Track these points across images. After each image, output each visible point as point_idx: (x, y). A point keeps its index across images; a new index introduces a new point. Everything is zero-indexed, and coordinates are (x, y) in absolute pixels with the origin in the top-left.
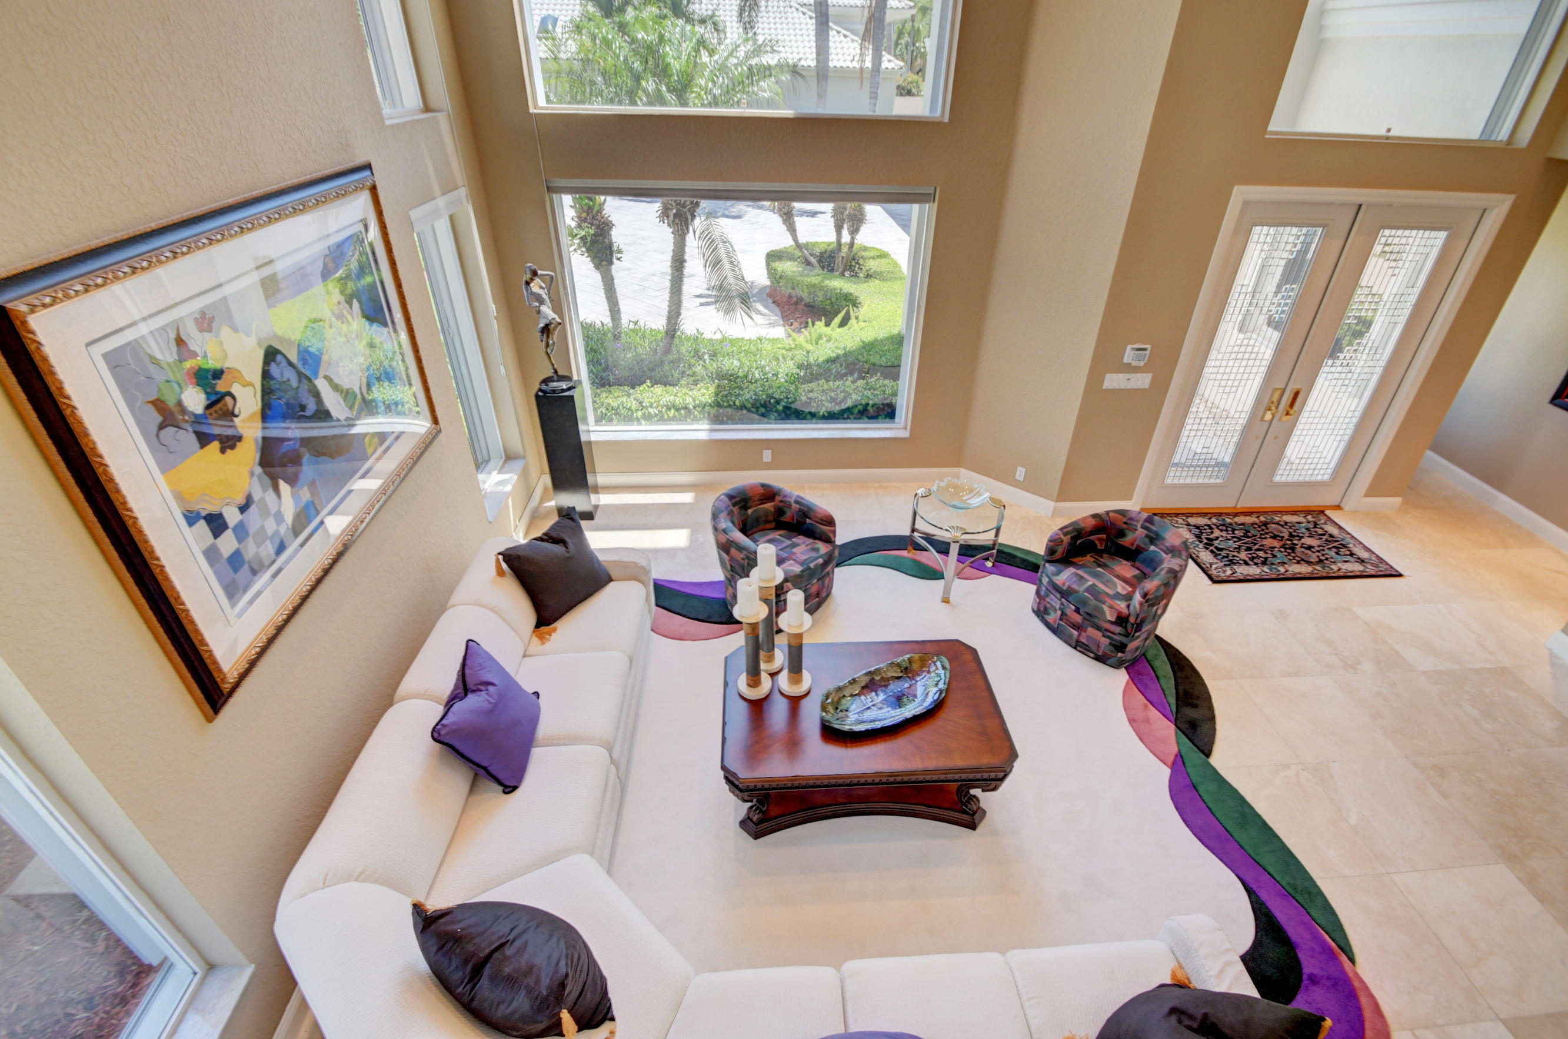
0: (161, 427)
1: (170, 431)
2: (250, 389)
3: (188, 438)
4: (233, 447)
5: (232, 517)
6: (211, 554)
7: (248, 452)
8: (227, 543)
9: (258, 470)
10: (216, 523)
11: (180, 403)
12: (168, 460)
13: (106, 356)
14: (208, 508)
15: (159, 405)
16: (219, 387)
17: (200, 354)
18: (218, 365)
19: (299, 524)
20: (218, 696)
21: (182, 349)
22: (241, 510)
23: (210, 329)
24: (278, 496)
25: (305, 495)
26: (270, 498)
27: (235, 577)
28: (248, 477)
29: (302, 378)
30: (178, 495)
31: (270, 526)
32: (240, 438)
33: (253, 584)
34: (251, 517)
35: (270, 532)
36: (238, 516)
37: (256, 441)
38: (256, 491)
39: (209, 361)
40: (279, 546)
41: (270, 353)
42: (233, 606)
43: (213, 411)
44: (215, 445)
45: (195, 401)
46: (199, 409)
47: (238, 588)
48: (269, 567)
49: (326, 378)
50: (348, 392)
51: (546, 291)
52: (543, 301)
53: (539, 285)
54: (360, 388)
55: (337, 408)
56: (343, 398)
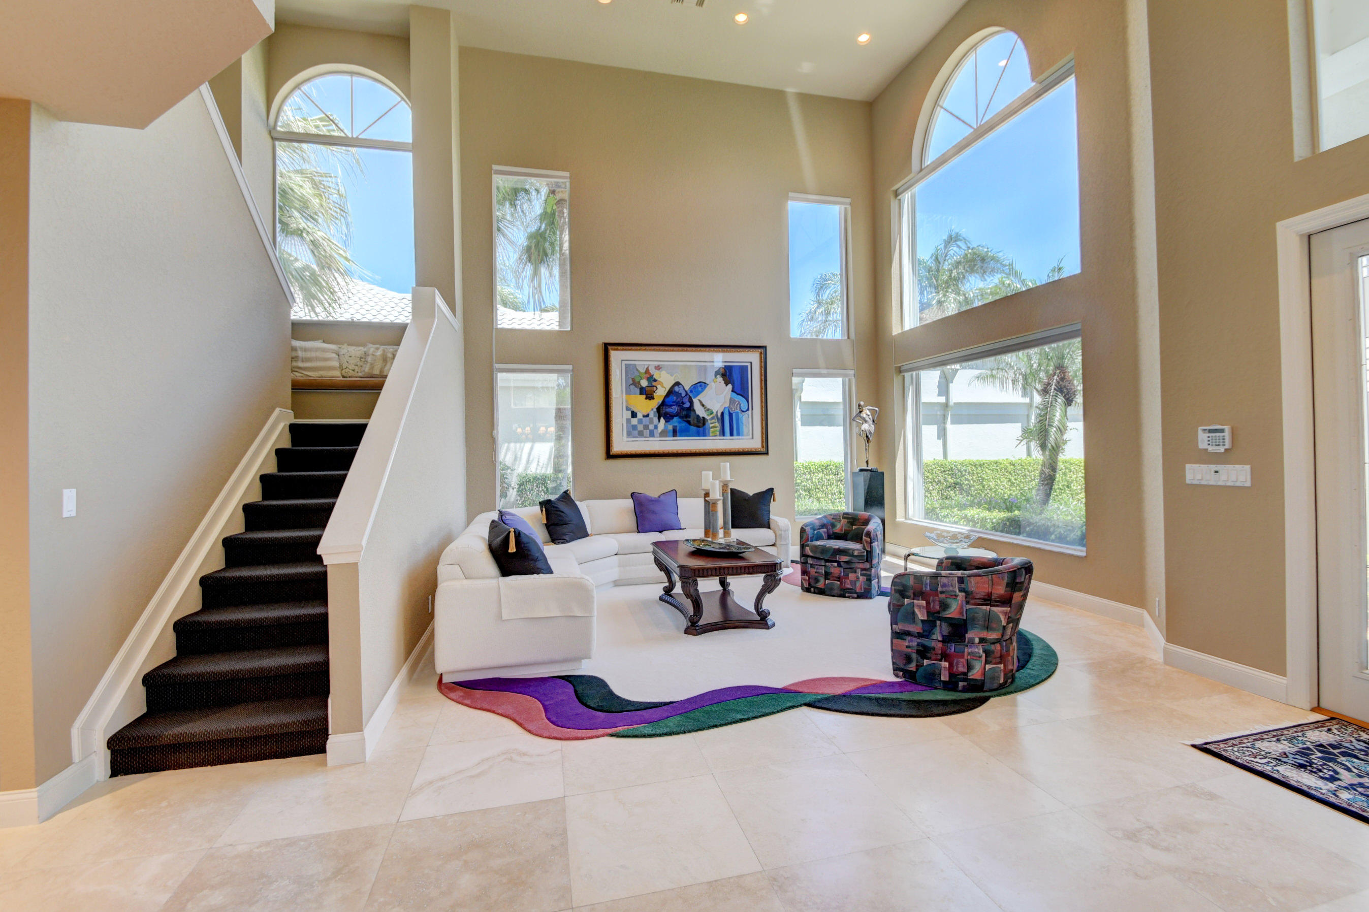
0: (631, 384)
1: (633, 386)
2: (664, 389)
3: (638, 391)
4: (650, 400)
5: (640, 416)
6: (628, 421)
7: (654, 404)
8: (634, 421)
9: (655, 410)
10: (634, 415)
11: (639, 382)
12: (628, 392)
13: (626, 364)
14: (635, 410)
15: (633, 380)
16: (654, 384)
17: (652, 374)
18: (656, 379)
19: (663, 434)
20: (609, 455)
21: (647, 371)
22: (644, 416)
23: (659, 370)
24: (659, 421)
25: (670, 427)
26: (656, 420)
27: (632, 431)
28: (650, 409)
29: (688, 396)
30: (627, 401)
31: (651, 427)
32: (653, 399)
33: (637, 437)
34: (646, 420)
35: (650, 429)
36: (641, 417)
37: (659, 402)
38: (651, 415)
39: (654, 377)
40: (652, 434)
41: (677, 384)
42: (627, 437)
43: (648, 388)
44: (645, 396)
45: (644, 383)
46: (644, 386)
47: (631, 435)
48: (645, 437)
49: (699, 400)
50: (708, 410)
51: (870, 417)
52: (866, 422)
53: (866, 413)
54: (717, 412)
55: (700, 411)
56: (706, 411)
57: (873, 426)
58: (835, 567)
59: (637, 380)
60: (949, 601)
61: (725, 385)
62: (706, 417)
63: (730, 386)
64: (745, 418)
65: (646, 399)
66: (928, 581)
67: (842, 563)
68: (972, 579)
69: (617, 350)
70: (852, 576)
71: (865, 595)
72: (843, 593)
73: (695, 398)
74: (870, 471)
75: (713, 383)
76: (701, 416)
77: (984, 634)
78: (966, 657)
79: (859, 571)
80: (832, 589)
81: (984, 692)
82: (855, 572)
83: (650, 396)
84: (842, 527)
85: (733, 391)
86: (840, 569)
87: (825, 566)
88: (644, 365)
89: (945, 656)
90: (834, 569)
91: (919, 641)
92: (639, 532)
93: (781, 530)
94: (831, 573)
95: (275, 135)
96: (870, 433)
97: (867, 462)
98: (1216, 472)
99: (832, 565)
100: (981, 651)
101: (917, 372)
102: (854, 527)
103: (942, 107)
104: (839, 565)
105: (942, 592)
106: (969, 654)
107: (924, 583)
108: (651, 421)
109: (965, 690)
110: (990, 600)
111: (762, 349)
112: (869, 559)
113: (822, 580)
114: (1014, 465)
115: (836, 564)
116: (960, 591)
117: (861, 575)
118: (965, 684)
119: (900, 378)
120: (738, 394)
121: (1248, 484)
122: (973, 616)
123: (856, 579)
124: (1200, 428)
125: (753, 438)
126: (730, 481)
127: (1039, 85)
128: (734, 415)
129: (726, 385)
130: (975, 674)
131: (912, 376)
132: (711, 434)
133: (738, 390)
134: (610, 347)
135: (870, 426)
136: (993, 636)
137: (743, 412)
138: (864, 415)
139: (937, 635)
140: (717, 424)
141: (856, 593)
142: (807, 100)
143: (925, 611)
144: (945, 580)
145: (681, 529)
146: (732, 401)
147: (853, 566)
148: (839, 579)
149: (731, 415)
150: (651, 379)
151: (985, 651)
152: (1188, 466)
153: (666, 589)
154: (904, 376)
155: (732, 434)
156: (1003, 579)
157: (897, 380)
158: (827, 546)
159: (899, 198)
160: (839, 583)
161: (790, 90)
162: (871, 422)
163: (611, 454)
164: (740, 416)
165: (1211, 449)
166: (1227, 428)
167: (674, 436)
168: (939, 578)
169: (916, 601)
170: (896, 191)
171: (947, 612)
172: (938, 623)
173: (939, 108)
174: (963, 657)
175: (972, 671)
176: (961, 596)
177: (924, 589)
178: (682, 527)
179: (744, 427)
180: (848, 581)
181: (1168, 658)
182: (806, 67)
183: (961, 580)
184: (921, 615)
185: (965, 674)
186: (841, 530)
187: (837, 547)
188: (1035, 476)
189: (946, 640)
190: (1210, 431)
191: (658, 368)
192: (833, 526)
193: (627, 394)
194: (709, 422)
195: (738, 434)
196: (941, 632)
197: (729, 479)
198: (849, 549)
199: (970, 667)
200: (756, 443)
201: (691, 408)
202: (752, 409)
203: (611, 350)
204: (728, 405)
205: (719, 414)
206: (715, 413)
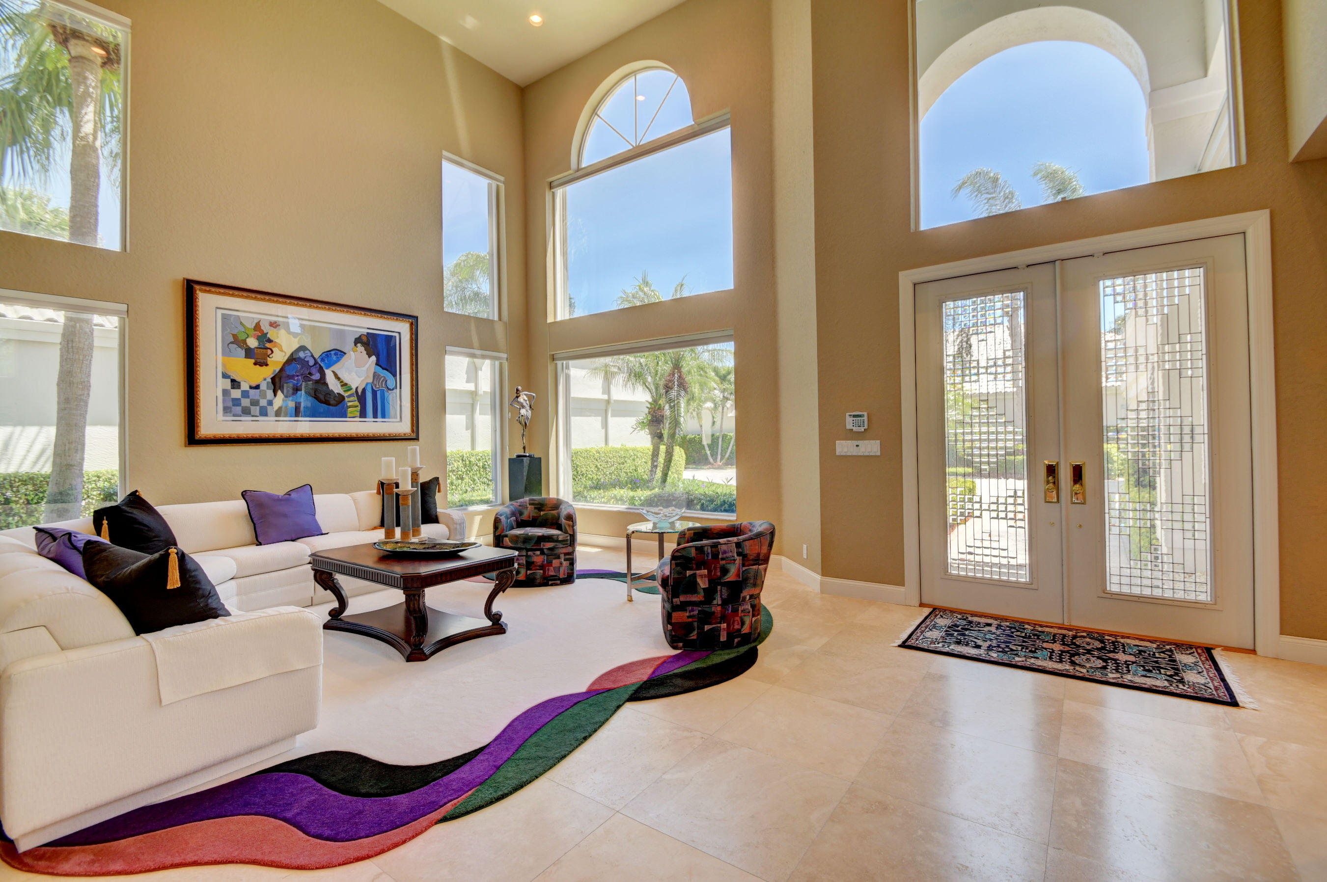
0: (231, 343)
1: (235, 346)
2: (283, 354)
3: (243, 352)
4: (261, 366)
5: (245, 386)
6: (225, 393)
7: (267, 373)
8: (236, 394)
9: (269, 380)
10: (235, 384)
11: (244, 341)
12: (226, 352)
13: (223, 314)
14: (238, 379)
15: (234, 336)
16: (268, 345)
17: (265, 332)
18: (272, 338)
19: (282, 412)
20: (193, 438)
21: (257, 327)
22: (251, 387)
23: (275, 327)
24: (275, 395)
25: (291, 404)
26: (270, 393)
27: (232, 407)
28: (262, 377)
29: (317, 365)
30: (224, 365)
31: (263, 403)
32: (267, 365)
33: (241, 416)
34: (254, 393)
35: (261, 404)
36: (248, 388)
37: (275, 371)
38: (263, 386)
39: (268, 336)
40: (264, 413)
41: (303, 348)
42: (224, 416)
43: (259, 350)
44: (253, 361)
45: (253, 343)
46: (252, 347)
47: (230, 412)
48: (253, 416)
49: (333, 372)
50: (346, 384)
51: (528, 402)
52: (523, 407)
53: (523, 398)
54: (357, 388)
55: (334, 386)
56: (342, 386)
57: (530, 412)
58: (538, 556)
59: (242, 337)
60: (728, 566)
61: (367, 356)
62: (343, 393)
63: (374, 358)
64: (392, 398)
65: (255, 364)
66: (709, 551)
67: (545, 550)
68: (747, 543)
69: (209, 292)
70: (555, 563)
71: (568, 579)
72: (547, 581)
73: (328, 368)
74: (529, 456)
75: (352, 353)
76: (336, 391)
78: (740, 615)
79: (562, 556)
80: (535, 579)
81: (751, 643)
82: (559, 558)
83: (261, 361)
84: (529, 514)
85: (377, 364)
86: (543, 557)
87: (527, 556)
88: (254, 318)
89: (724, 618)
90: (538, 558)
91: (700, 609)
92: (260, 544)
93: (456, 524)
94: (533, 562)
96: (528, 418)
97: (524, 448)
98: (857, 446)
99: (534, 553)
100: (749, 607)
101: (567, 361)
102: (542, 513)
103: (599, 116)
104: (542, 553)
105: (723, 559)
106: (742, 611)
107: (706, 553)
108: (263, 395)
109: (740, 645)
110: (759, 559)
111: (413, 321)
112: (572, 543)
113: (523, 571)
114: (599, 453)
115: (538, 553)
116: (737, 555)
117: (564, 560)
118: (739, 639)
119: (553, 366)
120: (383, 369)
121: (879, 454)
122: (747, 576)
123: (560, 566)
124: (848, 414)
125: (400, 421)
126: (421, 468)
127: (696, 126)
128: (378, 393)
129: (369, 357)
130: (746, 629)
131: (563, 364)
132: (349, 415)
133: (383, 362)
134: (197, 287)
135: (527, 411)
136: (757, 591)
137: (390, 390)
138: (521, 399)
139: (718, 600)
140: (357, 403)
141: (559, 579)
142: (462, 58)
143: (707, 579)
144: (724, 547)
145: (322, 534)
146: (376, 375)
147: (557, 551)
148: (542, 567)
149: (374, 393)
150: (265, 340)
151: (752, 606)
152: (837, 442)
153: (333, 612)
154: (556, 364)
155: (375, 416)
157: (550, 368)
158: (530, 534)
159: (553, 190)
160: (542, 571)
161: (444, 39)
162: (528, 408)
163: (197, 437)
164: (386, 394)
165: (855, 429)
166: (865, 414)
167: (296, 416)
168: (719, 546)
169: (698, 572)
170: (550, 183)
171: (726, 577)
172: (719, 587)
173: (596, 116)
174: (738, 616)
175: (744, 626)
176: (739, 559)
177: (706, 558)
178: (324, 532)
179: (391, 407)
180: (551, 568)
181: (824, 589)
182: (470, 22)
183: (738, 545)
184: (703, 584)
185: (739, 630)
186: (529, 517)
187: (540, 534)
188: (614, 462)
189: (725, 602)
190: (854, 416)
191: (274, 325)
192: (521, 513)
193: (224, 354)
194: (347, 399)
195: (383, 416)
196: (721, 597)
197: (419, 466)
198: (553, 535)
199: (743, 623)
200: (404, 427)
201: (322, 381)
202: (400, 388)
203: (198, 292)
204: (370, 380)
205: (360, 391)
206: (354, 390)
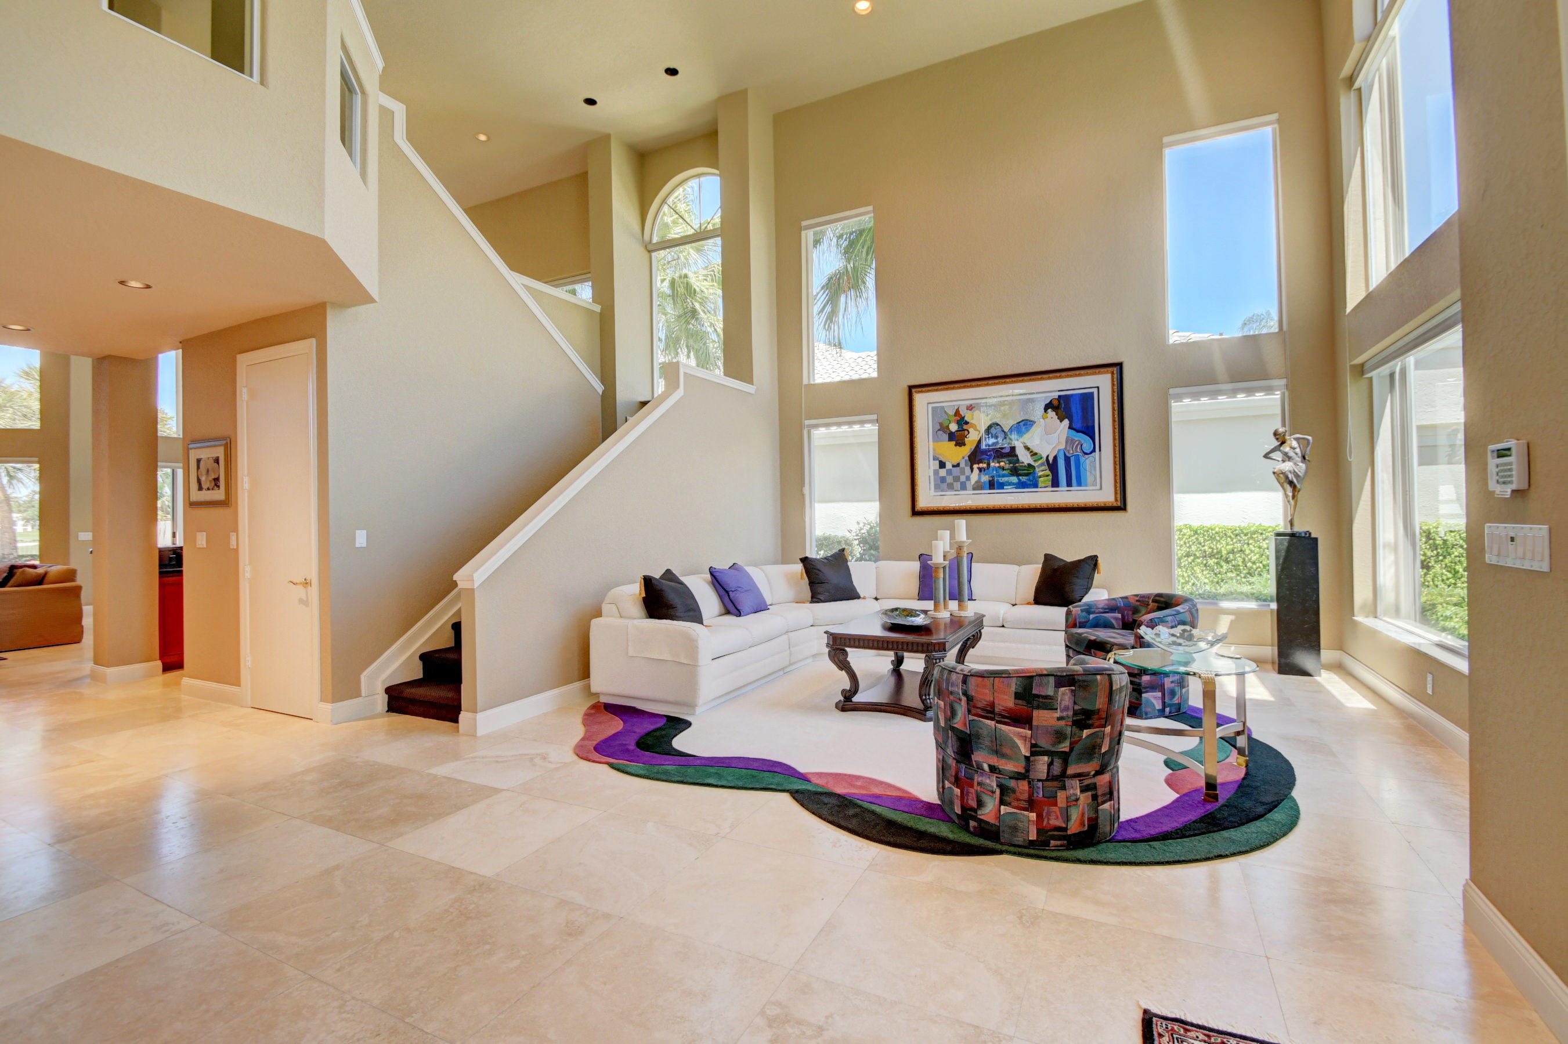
0: (939, 430)
1: (941, 432)
2: (977, 433)
3: (946, 437)
4: (961, 446)
5: (949, 466)
6: (936, 472)
7: (967, 450)
8: (943, 472)
9: (967, 458)
10: (942, 465)
11: (948, 427)
12: (936, 439)
13: (933, 408)
14: (944, 460)
15: (941, 424)
16: (965, 427)
17: (963, 416)
18: (968, 421)
19: (978, 486)
20: (915, 512)
21: (957, 413)
22: (954, 467)
23: (971, 410)
24: (972, 471)
25: (985, 479)
26: (968, 469)
27: (941, 484)
28: (961, 456)
30: (934, 450)
31: (963, 478)
32: (965, 445)
33: (946, 491)
34: (956, 470)
35: (961, 481)
36: (951, 467)
37: (971, 449)
38: (962, 465)
39: (965, 418)
40: (963, 487)
41: (995, 424)
42: (935, 491)
43: (958, 432)
44: (954, 443)
45: (954, 427)
46: (953, 431)
47: (939, 488)
48: (956, 491)
49: (1023, 443)
50: (1036, 454)
54: (1048, 456)
55: (1024, 457)
56: (1032, 456)
59: (945, 424)
61: (1059, 421)
62: (1033, 463)
63: (1066, 422)
65: (956, 445)
69: (923, 392)
73: (1017, 440)
75: (1042, 420)
76: (1026, 462)
77: (994, 761)
78: (975, 787)
83: (961, 442)
85: (1069, 428)
88: (954, 406)
89: (957, 780)
95: (650, 248)
97: (1290, 523)
98: (1512, 540)
106: (979, 784)
108: (963, 472)
110: (993, 712)
111: (1116, 368)
118: (976, 825)
119: (1363, 383)
122: (977, 731)
125: (1101, 489)
128: (1072, 460)
129: (1061, 421)
130: (988, 815)
132: (1040, 485)
133: (1078, 425)
134: (914, 391)
135: (1295, 464)
136: (1009, 766)
139: (950, 750)
140: (1048, 472)
143: (943, 716)
144: (953, 677)
146: (1069, 441)
149: (1067, 460)
150: (962, 422)
151: (1001, 786)
152: (1487, 528)
154: (1369, 377)
155: (1069, 484)
156: (1009, 686)
157: (1356, 387)
159: (1355, 83)
162: (1298, 459)
163: (916, 510)
164: (1082, 459)
165: (1498, 491)
167: (990, 489)
169: (938, 701)
171: (956, 722)
172: (951, 733)
174: (973, 787)
175: (983, 809)
176: (964, 701)
177: (942, 685)
179: (1088, 473)
183: (964, 679)
184: (942, 720)
185: (977, 812)
189: (957, 757)
190: (1499, 453)
191: (970, 408)
193: (934, 441)
194: (1037, 469)
195: (1079, 484)
196: (953, 747)
199: (980, 804)
200: (1107, 496)
202: (1100, 450)
203: (914, 394)
204: (1063, 446)
205: (1051, 459)
206: (1045, 459)
